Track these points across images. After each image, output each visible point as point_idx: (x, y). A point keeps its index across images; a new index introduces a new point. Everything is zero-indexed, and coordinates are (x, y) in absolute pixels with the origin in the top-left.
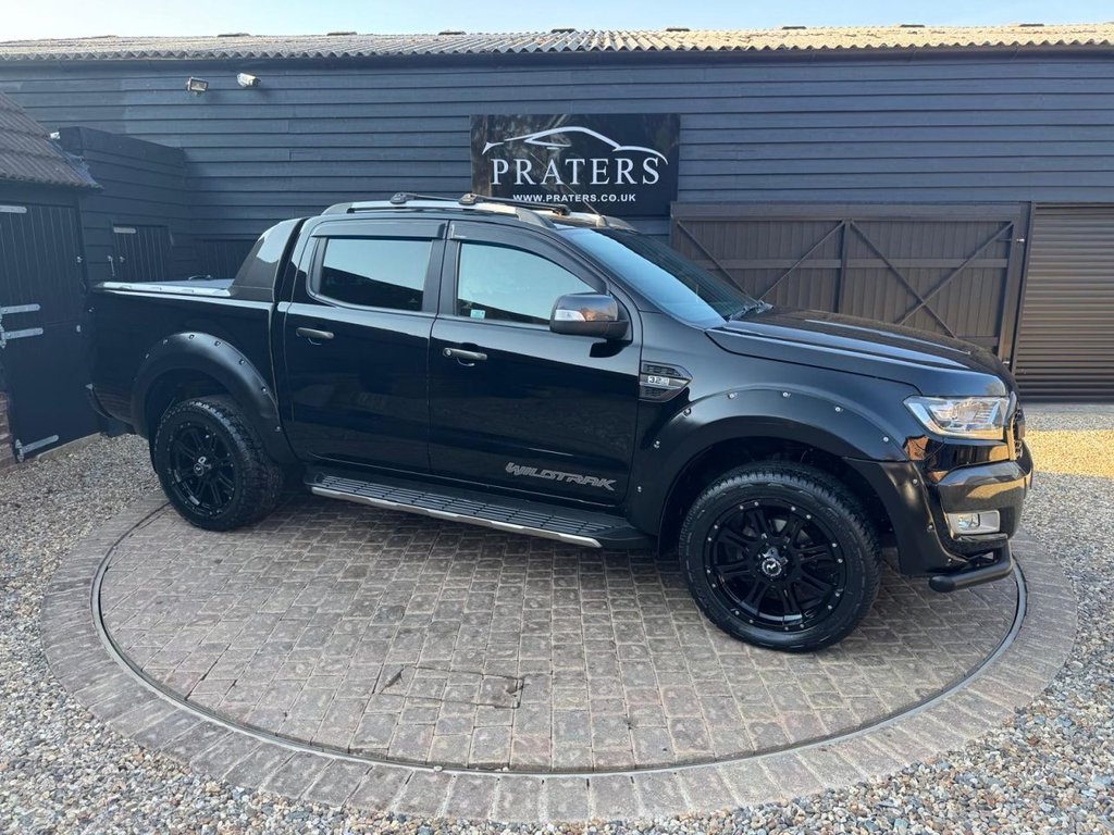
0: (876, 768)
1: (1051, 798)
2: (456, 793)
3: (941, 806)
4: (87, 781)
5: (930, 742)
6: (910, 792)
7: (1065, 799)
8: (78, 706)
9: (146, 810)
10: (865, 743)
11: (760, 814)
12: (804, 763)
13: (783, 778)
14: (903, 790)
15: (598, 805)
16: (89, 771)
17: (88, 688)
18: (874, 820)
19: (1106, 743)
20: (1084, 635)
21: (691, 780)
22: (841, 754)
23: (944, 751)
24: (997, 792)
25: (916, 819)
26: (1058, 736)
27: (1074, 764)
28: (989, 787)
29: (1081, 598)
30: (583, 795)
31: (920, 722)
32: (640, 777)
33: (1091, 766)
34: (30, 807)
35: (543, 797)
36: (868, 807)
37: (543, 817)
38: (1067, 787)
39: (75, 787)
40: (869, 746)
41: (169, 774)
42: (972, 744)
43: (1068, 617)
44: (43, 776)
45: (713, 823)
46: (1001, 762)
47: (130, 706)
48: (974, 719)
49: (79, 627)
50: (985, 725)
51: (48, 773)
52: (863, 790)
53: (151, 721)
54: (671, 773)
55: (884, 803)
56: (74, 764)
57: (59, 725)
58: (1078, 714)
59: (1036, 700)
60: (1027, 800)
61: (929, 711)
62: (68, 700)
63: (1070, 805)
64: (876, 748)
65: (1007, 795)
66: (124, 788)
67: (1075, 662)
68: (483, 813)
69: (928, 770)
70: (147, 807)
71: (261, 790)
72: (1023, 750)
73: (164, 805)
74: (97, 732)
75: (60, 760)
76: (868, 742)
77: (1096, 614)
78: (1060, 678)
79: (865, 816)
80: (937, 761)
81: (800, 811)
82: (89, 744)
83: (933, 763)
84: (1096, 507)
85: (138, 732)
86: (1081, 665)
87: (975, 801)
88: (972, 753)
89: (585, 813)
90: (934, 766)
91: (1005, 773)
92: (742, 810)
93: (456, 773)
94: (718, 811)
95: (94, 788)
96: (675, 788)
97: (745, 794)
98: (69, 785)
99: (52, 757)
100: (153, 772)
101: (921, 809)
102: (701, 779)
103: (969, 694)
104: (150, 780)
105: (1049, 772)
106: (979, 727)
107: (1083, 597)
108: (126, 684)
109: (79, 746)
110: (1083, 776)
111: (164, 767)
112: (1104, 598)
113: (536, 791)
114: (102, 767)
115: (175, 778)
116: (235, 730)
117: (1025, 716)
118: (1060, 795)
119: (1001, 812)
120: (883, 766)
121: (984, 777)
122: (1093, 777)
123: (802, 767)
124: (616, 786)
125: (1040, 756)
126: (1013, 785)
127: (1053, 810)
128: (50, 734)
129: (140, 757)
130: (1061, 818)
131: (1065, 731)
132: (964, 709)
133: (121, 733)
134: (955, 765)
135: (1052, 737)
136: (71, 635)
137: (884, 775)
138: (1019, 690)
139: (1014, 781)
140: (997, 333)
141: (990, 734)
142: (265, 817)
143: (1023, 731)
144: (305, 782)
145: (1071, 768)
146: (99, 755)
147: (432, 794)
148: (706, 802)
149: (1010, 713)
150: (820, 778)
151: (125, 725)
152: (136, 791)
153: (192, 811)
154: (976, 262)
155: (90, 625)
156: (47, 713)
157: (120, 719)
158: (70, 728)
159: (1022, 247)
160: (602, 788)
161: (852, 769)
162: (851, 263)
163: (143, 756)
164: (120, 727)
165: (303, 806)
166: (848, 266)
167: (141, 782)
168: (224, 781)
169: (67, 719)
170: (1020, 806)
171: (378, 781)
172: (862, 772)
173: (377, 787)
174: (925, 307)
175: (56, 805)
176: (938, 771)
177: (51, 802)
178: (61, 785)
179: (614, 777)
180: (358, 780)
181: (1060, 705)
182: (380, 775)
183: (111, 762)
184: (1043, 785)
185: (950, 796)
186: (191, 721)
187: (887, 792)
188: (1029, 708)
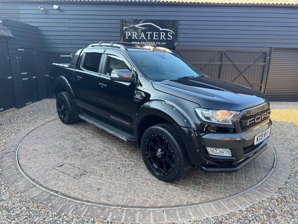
0: (243, 206)
1: (291, 214)
2: (126, 215)
3: (262, 216)
4: (18, 212)
5: (256, 198)
6: (253, 213)
8: (13, 189)
9: (35, 221)
10: (239, 198)
11: (213, 220)
12: (224, 205)
13: (218, 209)
14: (251, 212)
15: (167, 218)
16: (18, 209)
17: (16, 184)
18: (245, 221)
20: (293, 166)
21: (192, 210)
22: (233, 201)
23: (261, 200)
24: (277, 212)
25: (256, 221)
26: (291, 195)
28: (274, 211)
30: (162, 215)
31: (253, 192)
32: (178, 209)
35: (151, 215)
36: (242, 217)
37: (152, 222)
38: (295, 211)
39: (14, 214)
40: (240, 199)
42: (268, 198)
43: (288, 161)
44: (4, 211)
45: (200, 223)
46: (277, 203)
47: (29, 189)
48: (268, 191)
49: (12, 165)
50: (271, 193)
52: (240, 212)
53: (35, 194)
54: (186, 208)
55: (247, 216)
56: (13, 207)
57: (8, 195)
58: (295, 189)
59: (283, 185)
60: (285, 215)
61: (255, 188)
62: (10, 187)
64: (242, 200)
65: (280, 213)
66: (28, 214)
67: (292, 174)
68: (134, 221)
69: (257, 206)
70: (36, 220)
71: (69, 214)
72: (282, 200)
73: (41, 219)
74: (19, 197)
75: (9, 206)
76: (240, 198)
77: (295, 160)
78: (288, 179)
79: (242, 220)
80: (259, 203)
81: (224, 219)
82: (17, 201)
85: (31, 197)
86: (294, 175)
87: (271, 215)
88: (268, 201)
89: (164, 220)
90: (259, 205)
91: (278, 206)
92: (208, 218)
93: (125, 208)
94: (201, 219)
95: (20, 214)
96: (188, 212)
97: (208, 214)
98: (12, 214)
99: (6, 205)
100: (37, 209)
101: (257, 218)
102: (196, 210)
103: (266, 184)
104: (36, 212)
105: (290, 206)
106: (269, 193)
107: (291, 155)
108: (27, 182)
111: (40, 208)
112: (297, 156)
113: (149, 214)
114: (22, 208)
115: (43, 211)
116: (60, 196)
117: (281, 190)
118: (294, 213)
119: (279, 218)
120: (245, 205)
121: (273, 208)
124: (171, 212)
125: (287, 201)
127: (292, 217)
128: (5, 198)
129: (33, 204)
130: (295, 220)
131: (293, 194)
132: (264, 188)
134: (264, 204)
135: (289, 196)
136: (10, 167)
137: (245, 207)
138: (279, 182)
139: (281, 209)
140: (261, 83)
141: (272, 195)
142: (71, 222)
143: (281, 194)
144: (82, 212)
145: (296, 205)
146: (20, 204)
147: (119, 215)
148: (197, 217)
149: (277, 189)
150: (228, 209)
151: (28, 195)
152: (32, 215)
153: (49, 221)
154: (257, 63)
155: (15, 164)
156: (4, 191)
157: (26, 193)
158: (11, 196)
159: (269, 59)
160: (168, 213)
161: (237, 206)
162: (223, 63)
163: (34, 204)
164: (26, 196)
165: (82, 219)
166: (223, 64)
167: (33, 212)
168: (58, 212)
169: (10, 193)
170: (284, 216)
171: (103, 211)
172: (239, 206)
173: (103, 213)
174: (243, 75)
175: (8, 220)
176: (260, 206)
177: (7, 219)
178: (9, 214)
179: (171, 209)
180: (97, 211)
181: (290, 187)
182: (104, 209)
183: (24, 206)
184: (289, 210)
185: (264, 214)
186: (47, 193)
187: (247, 213)
188: (282, 187)
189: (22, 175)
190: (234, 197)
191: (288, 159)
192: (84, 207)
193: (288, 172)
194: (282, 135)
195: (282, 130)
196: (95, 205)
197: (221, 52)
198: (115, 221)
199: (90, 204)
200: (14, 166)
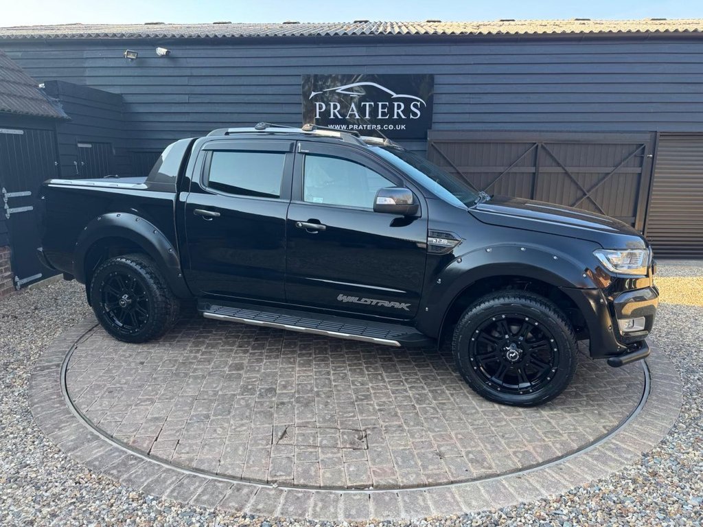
0: (553, 490)
1: (664, 510)
2: (286, 501)
3: (594, 514)
4: (57, 490)
5: (587, 473)
6: (574, 505)
7: (673, 511)
8: (51, 444)
9: (92, 509)
10: (545, 474)
11: (478, 518)
12: (507, 486)
13: (493, 495)
14: (569, 504)
15: (375, 510)
16: (57, 484)
17: (57, 432)
18: (550, 522)
19: (699, 476)
20: (687, 407)
21: (434, 495)
22: (531, 480)
23: (596, 480)
25: (577, 522)
26: (669, 471)
27: (679, 489)
28: (624, 502)
29: (685, 383)
30: (366, 504)
31: (581, 461)
32: (402, 493)
33: (690, 490)
34: (20, 506)
35: (341, 505)
36: (547, 514)
37: (341, 517)
38: (674, 503)
39: (47, 494)
40: (548, 476)
41: (106, 487)
42: (614, 475)
43: (676, 395)
44: (28, 487)
45: (448, 523)
46: (632, 487)
47: (83, 443)
48: (615, 460)
49: (52, 394)
50: (622, 463)
51: (31, 485)
52: (544, 503)
53: (95, 453)
54: (421, 491)
55: (557, 512)
56: (48, 480)
57: (38, 455)
58: (682, 457)
59: (655, 448)
60: (648, 511)
61: (586, 454)
62: (45, 440)
63: (676, 515)
64: (553, 477)
65: (635, 508)
66: (78, 495)
67: (681, 424)
68: (302, 514)
69: (585, 491)
70: (93, 507)
71: (164, 498)
72: (646, 479)
73: (104, 506)
74: (62, 460)
75: (39, 477)
76: (548, 473)
77: (694, 394)
78: (671, 434)
79: (544, 520)
80: (591, 486)
81: (504, 516)
82: (57, 467)
83: (589, 487)
84: (696, 326)
85: (87, 460)
86: (685, 427)
87: (615, 511)
88: (613, 481)
89: (367, 515)
90: (589, 489)
91: (634, 494)
92: (467, 515)
93: (286, 489)
94: (451, 515)
95: (60, 495)
96: (424, 500)
97: (469, 505)
98: (44, 493)
99: (34, 475)
100: (97, 485)
101: (580, 516)
102: (442, 496)
103: (614, 444)
104: (95, 491)
105: (663, 494)
106: (618, 465)
107: (687, 381)
108: (81, 430)
109: (51, 468)
110: (684, 497)
111: (104, 482)
112: (700, 383)
113: (336, 501)
114: (65, 482)
116: (149, 460)
117: (648, 458)
118: (669, 508)
119: (631, 518)
120: (557, 488)
121: (621, 496)
122: (691, 497)
123: (505, 488)
124: (387, 498)
125: (657, 483)
126: (640, 502)
127: (664, 518)
128: (33, 460)
129: (89, 476)
130: (670, 523)
131: (673, 467)
132: (609, 453)
133: (78, 461)
134: (603, 488)
135: (665, 471)
136: (47, 398)
137: (557, 494)
138: (644, 441)
139: (640, 499)
140: (635, 215)
141: (626, 469)
142: (166, 514)
143: (647, 467)
144: (191, 493)
145: (677, 492)
146: (63, 474)
147: (271, 502)
148: (444, 510)
149: (638, 456)
150: (516, 496)
151: (80, 456)
152: (86, 497)
153: (120, 510)
154: (621, 169)
155: (59, 392)
156: (31, 448)
157: (77, 452)
158: (46, 457)
159: (651, 160)
160: (378, 500)
161: (537, 490)
162: (541, 169)
163: (91, 475)
164: (77, 457)
165: (190, 508)
166: (540, 171)
167: (89, 492)
168: (141, 492)
169: (44, 451)
170: (643, 515)
171: (237, 493)
172: (543, 491)
173: (236, 497)
174: (588, 198)
175: (36, 505)
176: (592, 492)
177: (33, 503)
178: (39, 493)
179: (386, 493)
180: (225, 493)
181: (670, 451)
182: (239, 489)
183: (71, 479)
184: (658, 502)
185: (599, 508)
186: (121, 454)
187: (559, 505)
188: (650, 453)
189: (72, 415)
190: (534, 472)
191: (676, 390)
192: (197, 484)
193: (671, 419)
194: (672, 337)
195: (674, 326)
196: (220, 479)
197: (535, 145)
198: (261, 515)
199: (211, 478)
200: (55, 397)
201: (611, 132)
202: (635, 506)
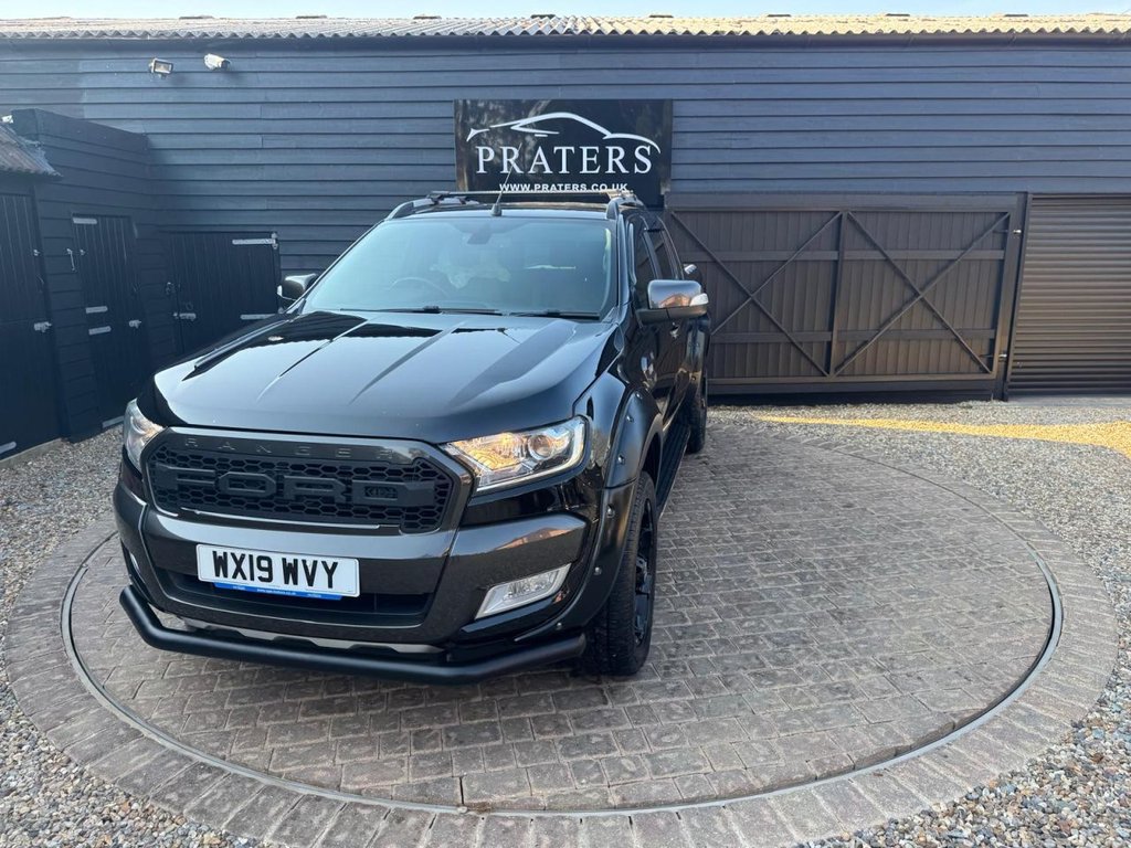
0: (938, 794)
1: (1126, 821)
2: (487, 837)
3: (1014, 834)
4: (68, 836)
5: (989, 762)
6: (979, 820)
8: (52, 748)
10: (922, 766)
12: (862, 792)
13: (841, 808)
14: (970, 817)
15: (644, 846)
16: (68, 824)
17: (62, 727)
21: (742, 814)
22: (898, 779)
23: (1006, 772)
24: (1070, 817)
26: (1121, 751)
28: (1060, 811)
29: (1117, 599)
30: (627, 835)
31: (974, 740)
32: (687, 812)
35: (584, 839)
36: (937, 839)
39: (53, 843)
40: (926, 769)
41: (160, 825)
42: (1034, 764)
43: (1107, 621)
44: (16, 832)
46: (1068, 782)
47: (112, 746)
48: (1032, 736)
49: (49, 656)
50: (1043, 742)
51: (21, 829)
52: (928, 819)
53: (135, 764)
54: (718, 807)
55: (953, 833)
56: (51, 816)
57: (31, 770)
59: (1091, 712)
60: (1101, 825)
61: (981, 727)
62: (40, 741)
64: (934, 771)
65: (1080, 819)
66: (110, 843)
67: (1123, 669)
69: (993, 795)
71: (266, 841)
72: (1087, 768)
74: (76, 778)
75: (35, 812)
76: (925, 764)
78: (1110, 687)
80: (1000, 784)
82: (67, 793)
83: (997, 785)
85: (122, 776)
87: (1048, 827)
88: (1035, 773)
90: (999, 790)
91: (1073, 795)
95: (75, 844)
96: (726, 824)
97: (802, 827)
98: (46, 842)
99: (25, 809)
100: (142, 823)
101: (993, 839)
102: (754, 814)
103: (1023, 708)
104: (139, 833)
105: (1119, 792)
106: (1038, 744)
108: (106, 721)
111: (155, 816)
113: (575, 832)
114: (83, 820)
115: (168, 830)
117: (1083, 730)
119: (1076, 838)
120: (946, 792)
121: (1053, 800)
123: (860, 796)
124: (661, 823)
125: (1107, 774)
126: (1085, 808)
128: (21, 781)
129: (127, 806)
131: (1127, 745)
132: (1019, 725)
133: (104, 778)
134: (1020, 787)
135: (1115, 753)
136: (39, 666)
137: (947, 801)
138: (1072, 702)
139: (1085, 803)
140: (994, 326)
141: (1050, 751)
143: (1084, 746)
144: (316, 830)
146: (78, 804)
147: (460, 840)
148: (762, 840)
149: (1067, 728)
150: (880, 808)
151: (107, 770)
152: (124, 846)
154: (973, 254)
155: (61, 653)
156: (17, 757)
157: (101, 762)
158: (44, 774)
159: (1019, 239)
160: (647, 827)
161: (914, 796)
162: (848, 255)
163: (130, 805)
164: (102, 771)
166: (846, 258)
167: (129, 835)
168: (224, 832)
169: (40, 764)
170: (1096, 832)
171: (398, 827)
172: (924, 799)
173: (397, 833)
174: (922, 300)
176: (1004, 795)
178: (38, 842)
179: (658, 813)
180: (376, 827)
181: (1116, 717)
182: (400, 818)
183: (94, 813)
184: (1115, 807)
185: (1021, 823)
186: (182, 762)
187: (954, 821)
188: (1085, 721)
189: (86, 694)
190: (902, 763)
191: (1104, 611)
193: (1108, 662)
194: (1079, 523)
195: (1079, 504)
196: (364, 801)
197: (837, 216)
199: (348, 800)
200: (55, 661)
201: (956, 194)
202: (1078, 816)
